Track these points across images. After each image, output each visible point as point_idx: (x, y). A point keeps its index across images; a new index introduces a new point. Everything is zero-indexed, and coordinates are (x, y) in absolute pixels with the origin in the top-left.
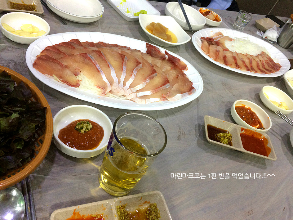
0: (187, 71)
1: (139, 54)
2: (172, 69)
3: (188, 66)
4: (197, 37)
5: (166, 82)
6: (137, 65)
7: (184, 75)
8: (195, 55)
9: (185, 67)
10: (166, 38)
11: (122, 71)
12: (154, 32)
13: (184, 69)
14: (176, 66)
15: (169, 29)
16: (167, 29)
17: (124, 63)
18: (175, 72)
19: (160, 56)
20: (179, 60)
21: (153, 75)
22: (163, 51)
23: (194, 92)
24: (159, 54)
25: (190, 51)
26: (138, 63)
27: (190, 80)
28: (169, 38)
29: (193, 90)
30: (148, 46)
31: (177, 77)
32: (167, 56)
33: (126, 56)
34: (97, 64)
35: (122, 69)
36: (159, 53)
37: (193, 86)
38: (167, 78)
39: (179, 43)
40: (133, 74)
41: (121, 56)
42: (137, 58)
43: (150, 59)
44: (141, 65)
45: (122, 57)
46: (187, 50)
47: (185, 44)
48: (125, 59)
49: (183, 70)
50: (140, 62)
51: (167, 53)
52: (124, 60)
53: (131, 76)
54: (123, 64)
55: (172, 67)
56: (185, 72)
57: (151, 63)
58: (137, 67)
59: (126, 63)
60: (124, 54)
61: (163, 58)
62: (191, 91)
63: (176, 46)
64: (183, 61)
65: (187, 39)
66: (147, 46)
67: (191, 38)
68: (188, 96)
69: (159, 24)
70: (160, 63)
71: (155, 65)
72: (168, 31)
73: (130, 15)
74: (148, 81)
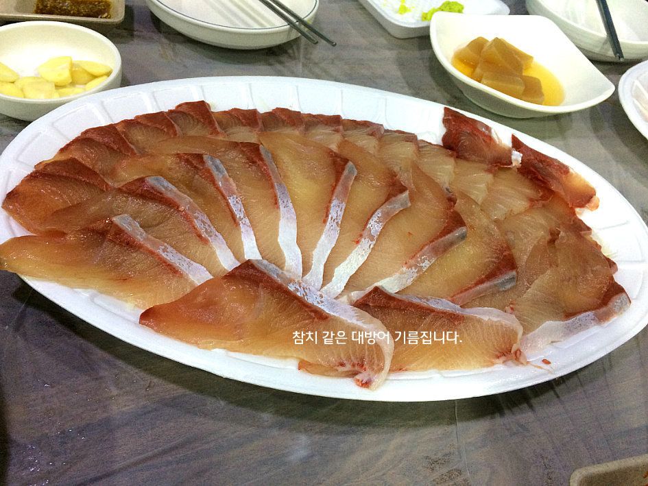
0: (595, 212)
1: (408, 150)
2: (532, 207)
3: (598, 195)
4: (637, 83)
5: (505, 262)
6: (388, 198)
7: (580, 229)
8: (627, 146)
9: (586, 197)
10: (521, 88)
11: (325, 222)
12: (478, 70)
13: (582, 206)
14: (551, 192)
15: (535, 60)
16: (527, 58)
17: (339, 188)
18: (543, 222)
19: (489, 154)
20: (564, 169)
21: (449, 237)
22: (502, 134)
23: (622, 309)
24: (486, 149)
25: (609, 131)
26: (394, 187)
27: (607, 251)
28: (532, 89)
29: (616, 301)
30: (451, 119)
31: (552, 242)
32: (517, 157)
33: (350, 164)
34: (231, 194)
35: (327, 216)
36: (488, 145)
37: (619, 278)
38: (509, 248)
39: (567, 104)
40: (365, 233)
41: (334, 163)
42: (396, 169)
43: (445, 171)
44: (406, 194)
45: (338, 164)
46: (596, 129)
47: (593, 108)
48: (346, 172)
49: (577, 210)
50: (405, 183)
51: (517, 144)
52: (343, 177)
53: (358, 242)
54: (333, 192)
55: (531, 200)
56: (586, 216)
57: (447, 185)
58: (387, 207)
59: (345, 188)
60: (346, 153)
61: (499, 163)
62: (611, 304)
63: (556, 117)
64: (582, 172)
65: (601, 92)
66: (445, 121)
67: (617, 87)
68: (595, 330)
69: (499, 43)
70: (483, 186)
71: (465, 196)
72: (532, 65)
73: (409, 20)
74: (426, 264)
